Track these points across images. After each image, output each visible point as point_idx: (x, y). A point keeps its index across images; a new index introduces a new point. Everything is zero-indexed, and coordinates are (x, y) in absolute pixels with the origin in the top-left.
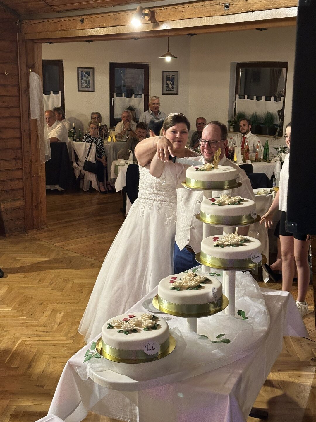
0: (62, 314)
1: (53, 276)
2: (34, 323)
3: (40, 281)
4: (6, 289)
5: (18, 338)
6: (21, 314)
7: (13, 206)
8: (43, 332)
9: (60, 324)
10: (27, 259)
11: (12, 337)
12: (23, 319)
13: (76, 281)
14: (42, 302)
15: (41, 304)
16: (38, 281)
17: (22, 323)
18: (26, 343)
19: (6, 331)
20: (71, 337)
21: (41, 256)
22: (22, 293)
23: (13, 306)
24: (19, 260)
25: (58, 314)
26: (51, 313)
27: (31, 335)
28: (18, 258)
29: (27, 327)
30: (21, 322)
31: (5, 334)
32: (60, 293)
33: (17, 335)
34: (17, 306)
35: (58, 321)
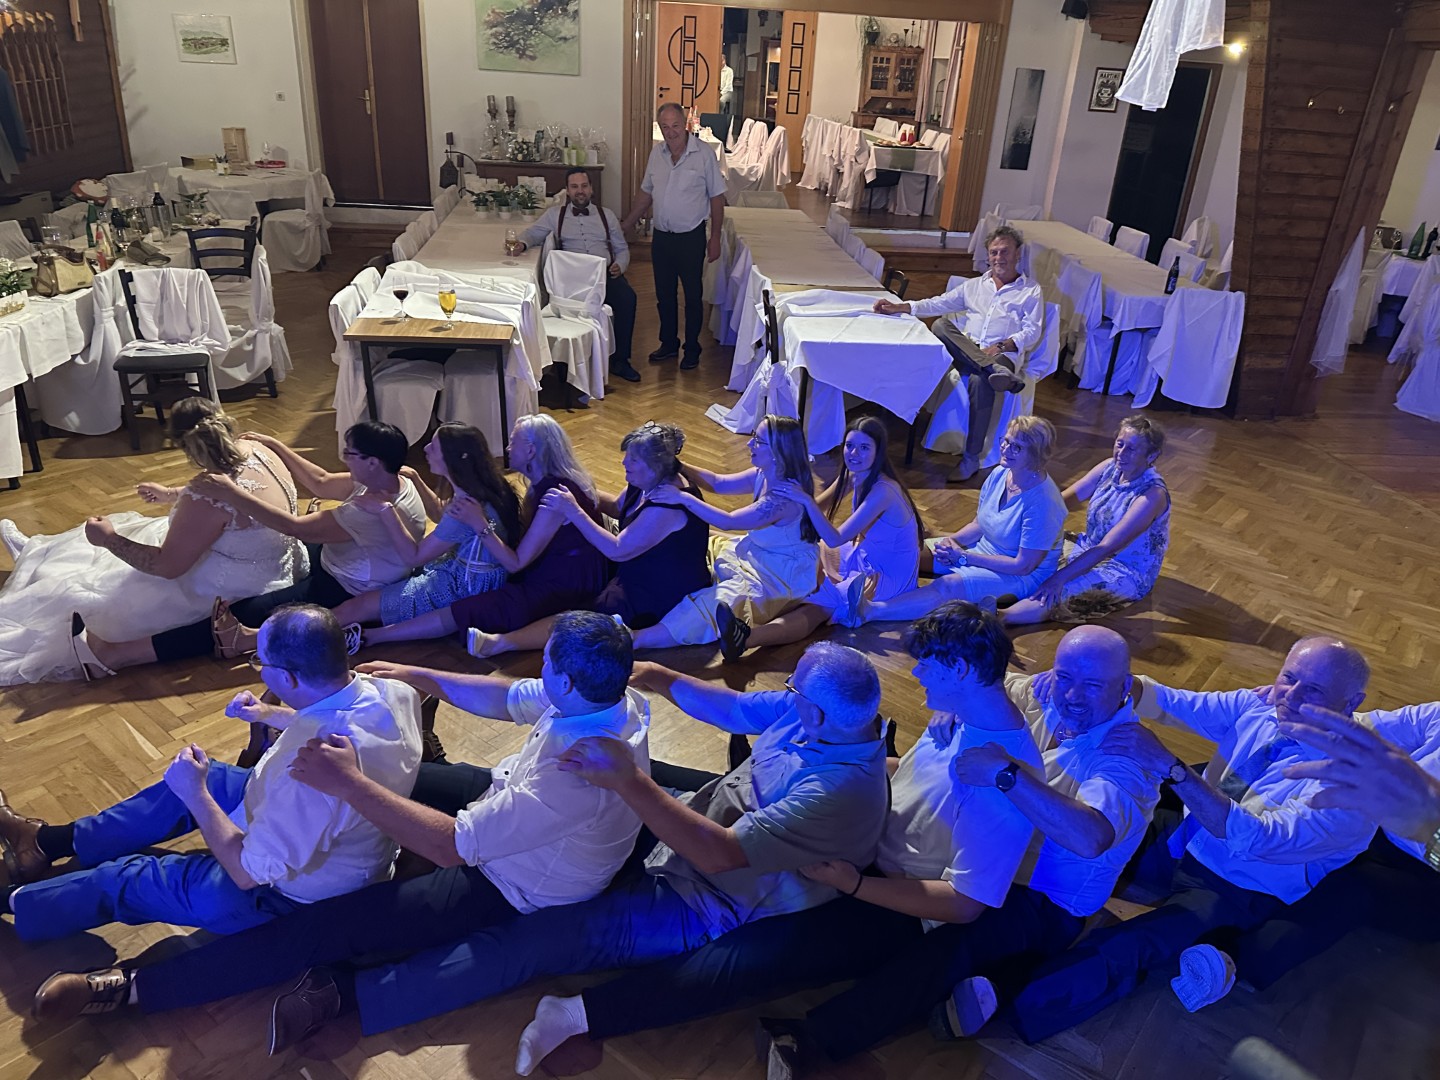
0: (1359, 593)
1: (1334, 515)
2: (1305, 592)
3: (1308, 517)
4: (1245, 516)
5: (1277, 610)
6: (1277, 568)
7: (1267, 367)
8: (1324, 613)
9: (1356, 609)
10: (1278, 469)
11: (1265, 603)
12: (1284, 579)
13: (1384, 538)
14: (1316, 558)
15: (1315, 561)
16: (1304, 516)
17: (1281, 585)
18: (1292, 623)
19: (1252, 590)
20: (1382, 641)
21: (1307, 470)
22: (1276, 532)
23: (1261, 548)
24: (1263, 469)
25: (1351, 592)
26: (1337, 584)
27: (1301, 611)
28: (1260, 464)
29: (1291, 594)
30: (1280, 582)
31: (1251, 594)
32: (1352, 552)
33: (1274, 602)
34: (1269, 552)
35: (1354, 604)
